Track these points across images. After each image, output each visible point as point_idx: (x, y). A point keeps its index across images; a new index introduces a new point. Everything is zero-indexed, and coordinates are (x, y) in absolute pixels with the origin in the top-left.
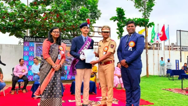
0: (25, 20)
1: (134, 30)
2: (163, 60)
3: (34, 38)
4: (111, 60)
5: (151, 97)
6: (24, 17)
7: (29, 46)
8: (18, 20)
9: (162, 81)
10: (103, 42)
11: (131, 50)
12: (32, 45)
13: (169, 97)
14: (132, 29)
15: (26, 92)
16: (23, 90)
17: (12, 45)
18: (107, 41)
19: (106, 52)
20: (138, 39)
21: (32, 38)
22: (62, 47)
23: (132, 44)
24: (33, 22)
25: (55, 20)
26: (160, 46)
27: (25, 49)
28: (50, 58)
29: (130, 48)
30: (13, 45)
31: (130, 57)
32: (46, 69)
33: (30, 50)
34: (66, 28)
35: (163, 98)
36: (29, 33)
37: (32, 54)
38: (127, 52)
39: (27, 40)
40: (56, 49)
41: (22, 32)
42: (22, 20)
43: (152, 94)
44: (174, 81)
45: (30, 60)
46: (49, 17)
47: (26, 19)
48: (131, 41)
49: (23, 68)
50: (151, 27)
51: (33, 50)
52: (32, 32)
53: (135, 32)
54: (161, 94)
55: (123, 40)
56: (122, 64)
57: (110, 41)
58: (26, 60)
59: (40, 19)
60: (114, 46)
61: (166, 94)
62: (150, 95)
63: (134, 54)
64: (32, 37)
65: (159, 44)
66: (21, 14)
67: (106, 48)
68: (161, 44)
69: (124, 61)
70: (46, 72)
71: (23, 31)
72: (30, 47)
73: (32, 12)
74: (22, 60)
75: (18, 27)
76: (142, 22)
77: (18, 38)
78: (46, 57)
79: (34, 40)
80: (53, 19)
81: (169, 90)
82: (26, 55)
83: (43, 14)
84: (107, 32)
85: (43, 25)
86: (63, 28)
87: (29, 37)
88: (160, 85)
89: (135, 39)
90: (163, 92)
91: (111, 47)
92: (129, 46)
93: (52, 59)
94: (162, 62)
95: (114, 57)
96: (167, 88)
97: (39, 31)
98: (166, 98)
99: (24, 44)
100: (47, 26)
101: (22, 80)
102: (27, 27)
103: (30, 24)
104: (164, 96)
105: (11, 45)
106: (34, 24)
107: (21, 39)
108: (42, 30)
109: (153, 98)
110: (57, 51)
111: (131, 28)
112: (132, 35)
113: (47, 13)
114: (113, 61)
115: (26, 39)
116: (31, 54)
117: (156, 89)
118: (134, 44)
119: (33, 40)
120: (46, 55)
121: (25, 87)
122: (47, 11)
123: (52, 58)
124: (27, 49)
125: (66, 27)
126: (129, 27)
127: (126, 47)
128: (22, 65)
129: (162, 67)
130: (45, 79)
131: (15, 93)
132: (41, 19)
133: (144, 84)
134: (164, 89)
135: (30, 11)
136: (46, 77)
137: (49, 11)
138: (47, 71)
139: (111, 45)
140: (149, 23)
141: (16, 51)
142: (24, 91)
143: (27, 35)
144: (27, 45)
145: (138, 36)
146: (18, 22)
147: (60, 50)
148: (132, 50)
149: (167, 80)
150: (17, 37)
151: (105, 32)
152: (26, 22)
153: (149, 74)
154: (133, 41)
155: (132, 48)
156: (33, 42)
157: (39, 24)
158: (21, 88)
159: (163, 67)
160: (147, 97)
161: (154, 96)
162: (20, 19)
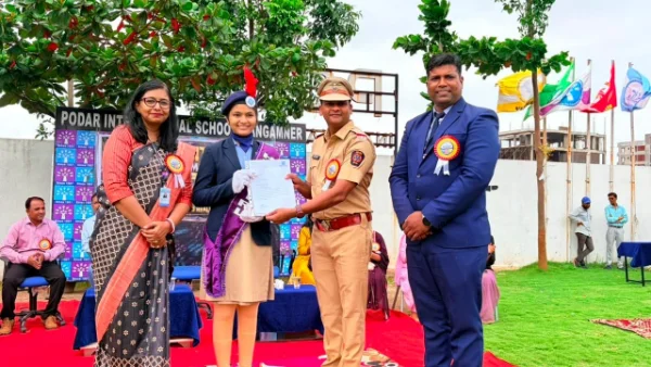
0: (52, 46)
1: (455, 92)
2: (618, 201)
3: (95, 115)
4: (358, 211)
5: (547, 352)
6: (48, 33)
7: (76, 147)
8: (27, 45)
9: (600, 288)
10: (325, 141)
11: (446, 172)
12: (86, 143)
13: (621, 357)
14: (448, 88)
15: (59, 325)
16: (45, 319)
17: (15, 140)
18: (339, 139)
19: (334, 180)
20: (472, 126)
21: (89, 115)
22: (179, 157)
23: (447, 148)
24: (85, 51)
25: (168, 42)
26: (601, 147)
27: (59, 156)
28: (132, 201)
29: (442, 165)
30: (19, 140)
31: (440, 199)
32: (112, 241)
33: (81, 161)
34: (215, 76)
35: (593, 358)
36: (77, 95)
37: (88, 178)
38: (427, 180)
39: (67, 122)
40: (151, 167)
41: (50, 90)
42: (41, 45)
43: (551, 341)
44: (645, 289)
45: (80, 198)
46: (144, 33)
47: (56, 41)
48: (442, 136)
49: (42, 231)
50: (558, 69)
51: (92, 162)
52: (85, 92)
53: (461, 99)
54: (586, 342)
55: (414, 134)
56: (411, 228)
57: (351, 136)
58: (64, 198)
59: (112, 42)
60: (363, 156)
61: (606, 339)
62: (544, 346)
63: (457, 188)
64: (86, 109)
65: (597, 139)
66: (36, 20)
67: (334, 166)
68: (604, 138)
69: (416, 217)
70: (113, 255)
71: (50, 86)
72: (79, 150)
73: (73, 13)
74: (33, 203)
75: (31, 72)
76: (518, 50)
77: (35, 115)
78: (116, 196)
79: (97, 121)
80: (161, 40)
81: (620, 324)
82: (65, 179)
83: (119, 19)
84: (341, 103)
85: (125, 63)
86: (205, 77)
87: (77, 110)
88: (587, 302)
89: (459, 128)
90: (596, 332)
91: (352, 162)
92: (437, 158)
93: (140, 202)
94: (613, 211)
95: (369, 201)
96: (616, 314)
97: (113, 87)
98: (606, 361)
99: (56, 136)
100: (143, 69)
101: (41, 280)
102: (66, 72)
103: (76, 60)
104: (598, 349)
105: (8, 140)
106: (88, 59)
107: (47, 117)
108: (127, 85)
109: (554, 358)
110: (156, 174)
111: (443, 82)
112: (446, 111)
113: (134, 14)
114: (363, 216)
115: (63, 119)
116: (83, 176)
117: (568, 321)
118: (456, 147)
119: (90, 123)
120: (117, 186)
121: (52, 308)
122: (133, 7)
123: (139, 197)
124: (67, 157)
125: (218, 70)
126: (438, 78)
127: (424, 161)
128: (36, 221)
129: (613, 229)
130: (111, 280)
131: (15, 329)
132: (114, 38)
133: (524, 298)
134: (604, 321)
135: (64, 10)
136: (114, 275)
137: (140, 10)
138: (116, 248)
139: (354, 153)
140: (548, 56)
141: (28, 164)
142: (50, 323)
143: (71, 102)
144: (66, 142)
145: (470, 116)
146: (25, 53)
147: (170, 172)
148: (450, 170)
149: (619, 282)
150: (31, 112)
151: (331, 103)
152: (61, 53)
153: (550, 256)
154: (453, 136)
155: (446, 163)
156: (94, 129)
157: (109, 61)
158: (38, 309)
159: (619, 230)
160: (531, 356)
161: (558, 352)
162: (34, 39)
